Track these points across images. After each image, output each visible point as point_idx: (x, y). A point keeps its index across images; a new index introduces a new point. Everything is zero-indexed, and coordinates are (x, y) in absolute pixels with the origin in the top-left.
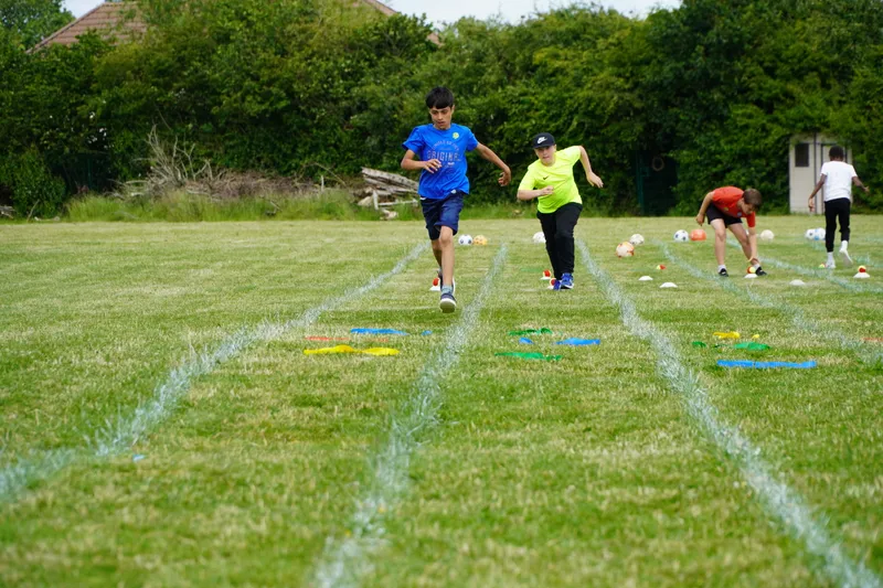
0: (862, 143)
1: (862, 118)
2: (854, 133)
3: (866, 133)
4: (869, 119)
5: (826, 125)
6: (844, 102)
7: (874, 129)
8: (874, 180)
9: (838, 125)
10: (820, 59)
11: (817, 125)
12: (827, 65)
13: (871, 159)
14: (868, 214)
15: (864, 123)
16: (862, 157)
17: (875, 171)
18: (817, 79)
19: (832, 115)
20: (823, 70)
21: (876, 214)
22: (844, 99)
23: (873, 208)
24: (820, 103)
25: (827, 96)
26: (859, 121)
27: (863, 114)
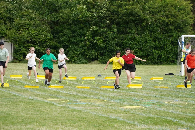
0: (17, 41)
1: (17, 34)
2: (15, 38)
3: (18, 38)
4: (19, 34)
5: (6, 35)
6: (11, 29)
7: (21, 37)
8: (20, 52)
9: (10, 36)
10: (4, 15)
11: (3, 36)
12: (6, 18)
13: (19, 46)
14: (19, 63)
15: (18, 35)
16: (16, 46)
17: (21, 50)
18: (3, 22)
19: (8, 32)
20: (5, 19)
21: (21, 63)
22: (11, 28)
23: (20, 61)
24: (4, 29)
25: (6, 27)
26: (16, 35)
27: (17, 32)
